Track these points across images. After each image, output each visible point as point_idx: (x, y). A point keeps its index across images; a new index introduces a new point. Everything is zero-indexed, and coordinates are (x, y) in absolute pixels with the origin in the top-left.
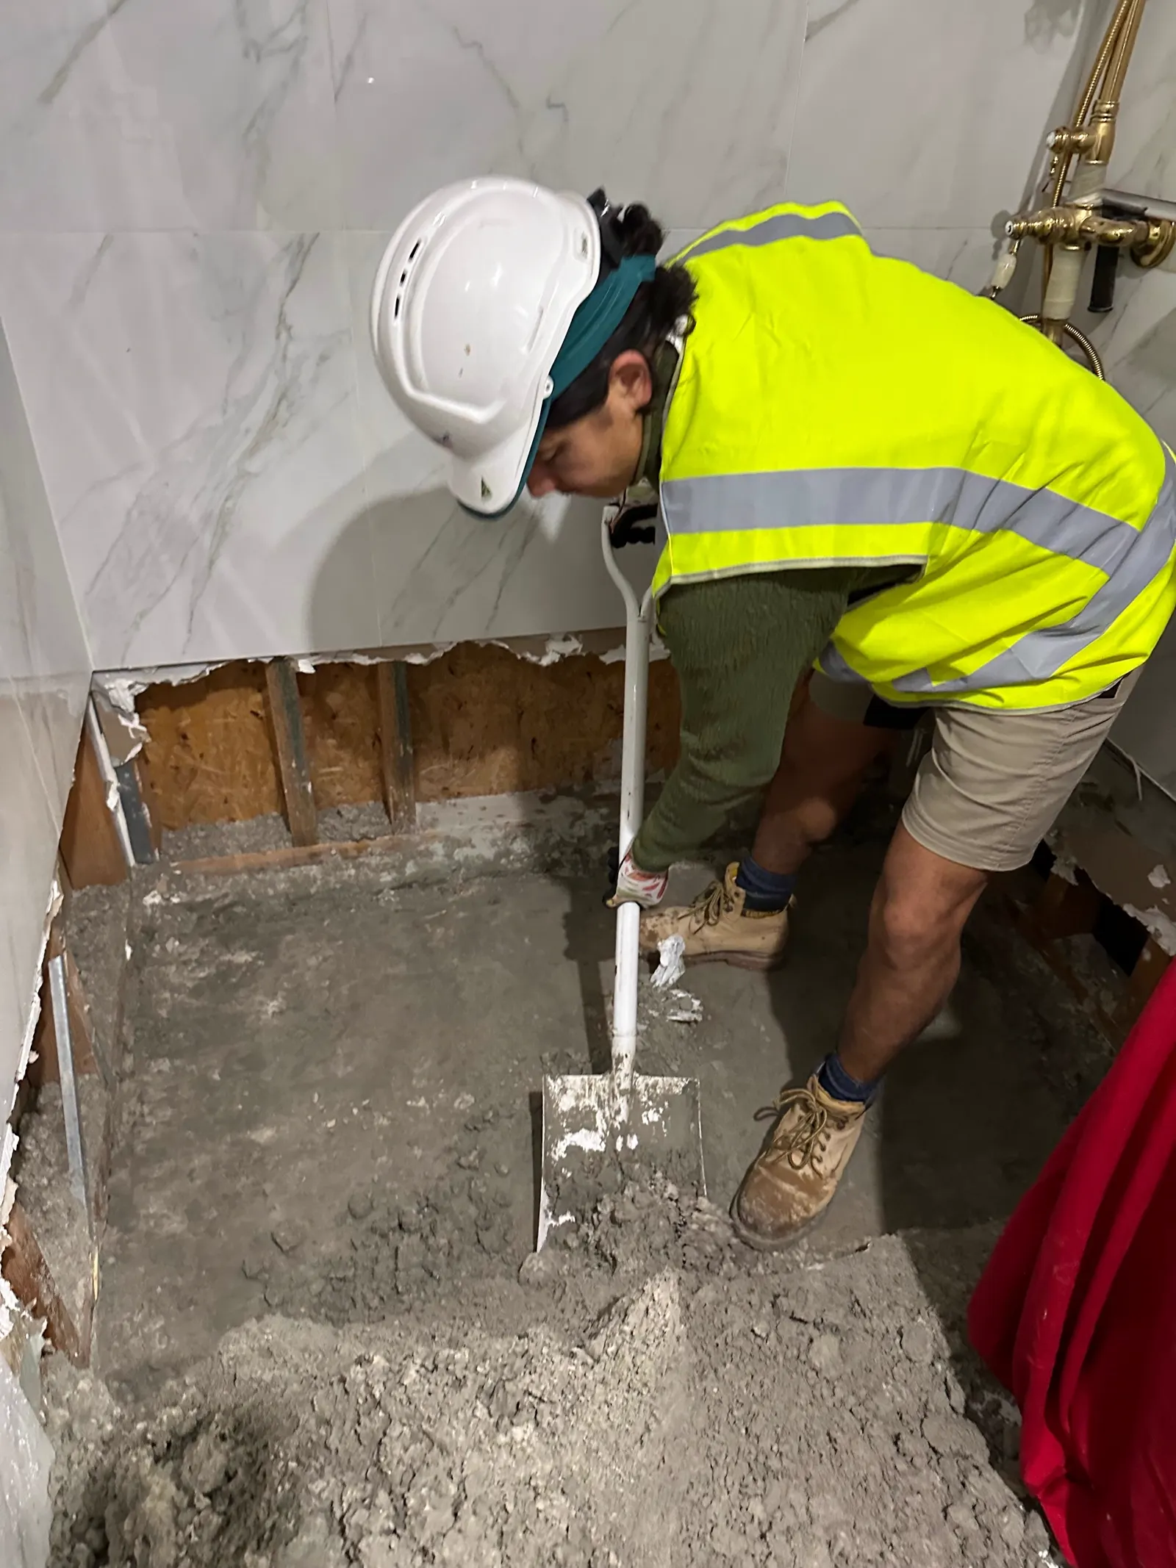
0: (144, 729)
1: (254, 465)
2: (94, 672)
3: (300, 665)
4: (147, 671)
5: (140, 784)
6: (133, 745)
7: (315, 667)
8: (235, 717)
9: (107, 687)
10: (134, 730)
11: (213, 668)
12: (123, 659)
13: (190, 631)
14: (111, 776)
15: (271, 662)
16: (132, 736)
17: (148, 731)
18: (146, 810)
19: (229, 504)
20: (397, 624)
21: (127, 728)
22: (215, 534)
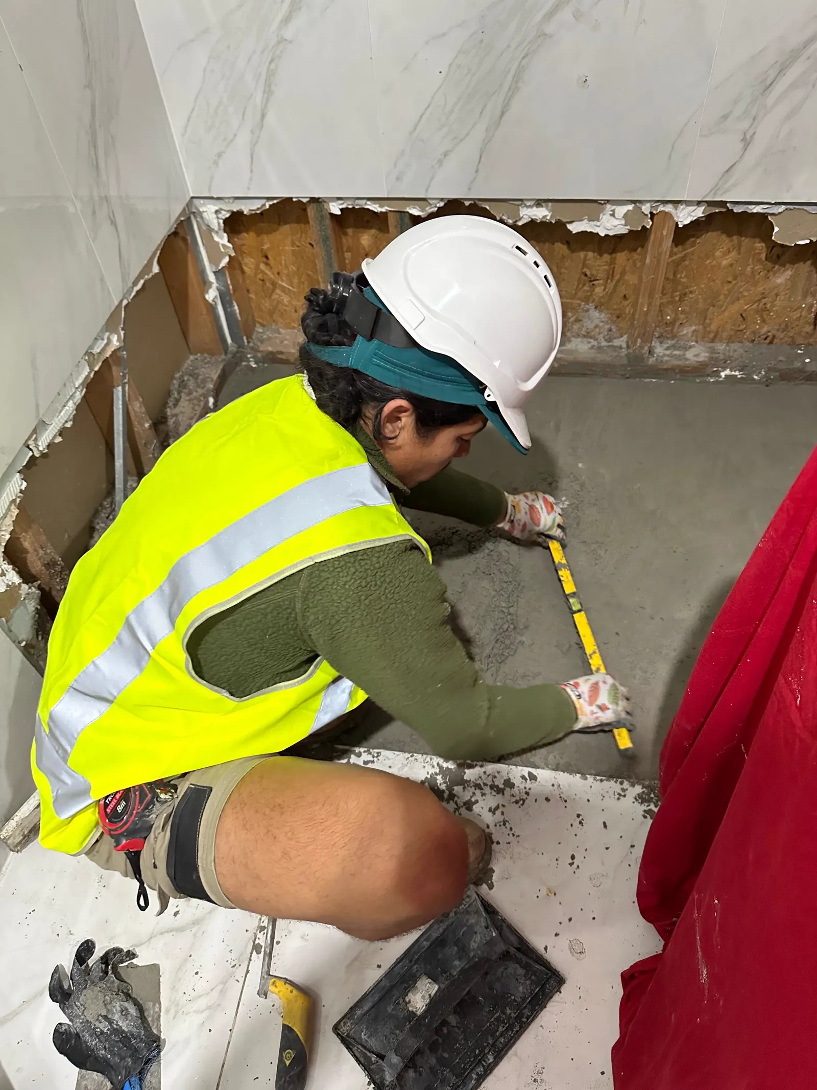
0: (230, 245)
1: (289, 33)
2: (193, 198)
3: (331, 207)
4: (226, 201)
5: (231, 287)
6: (223, 257)
7: (341, 210)
8: (298, 246)
9: (201, 210)
10: (224, 245)
11: (271, 203)
12: (210, 190)
13: (252, 171)
14: (212, 278)
15: (308, 202)
16: (223, 250)
17: (233, 248)
18: (236, 308)
19: (272, 67)
20: (398, 179)
21: (218, 243)
22: (264, 92)
